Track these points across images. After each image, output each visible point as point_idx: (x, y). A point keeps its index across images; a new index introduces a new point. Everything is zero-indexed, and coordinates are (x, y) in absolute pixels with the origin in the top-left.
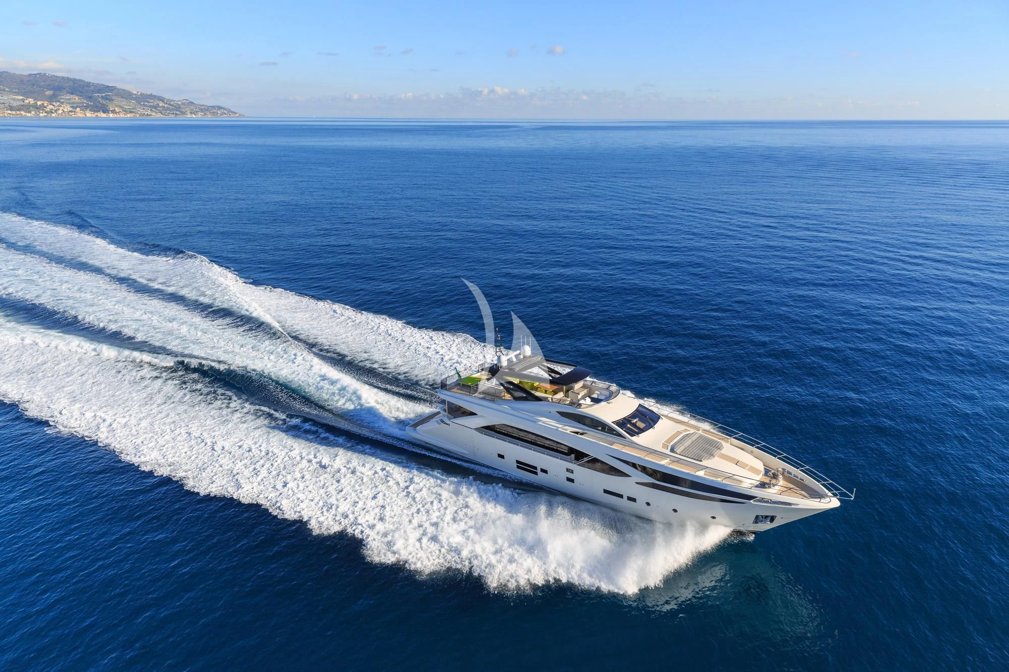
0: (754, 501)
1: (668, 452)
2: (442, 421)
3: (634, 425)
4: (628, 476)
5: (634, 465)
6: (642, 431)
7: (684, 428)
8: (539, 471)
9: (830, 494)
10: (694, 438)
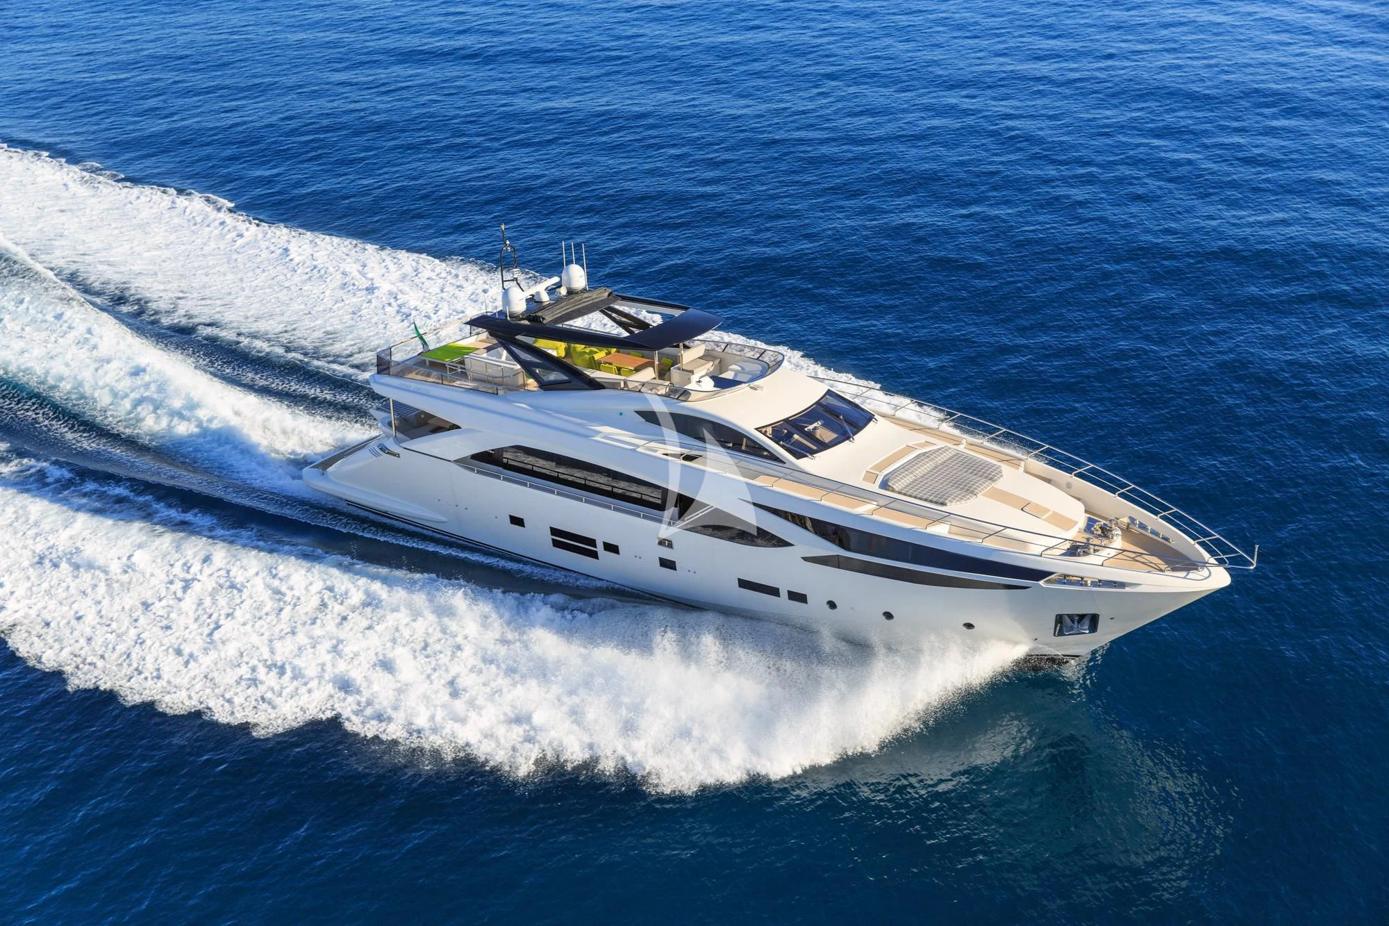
0: (1049, 582)
1: (875, 488)
2: (383, 449)
3: (810, 436)
4: (787, 544)
5: (798, 520)
6: (823, 446)
7: (922, 438)
8: (600, 548)
9: (1212, 561)
10: (941, 459)
